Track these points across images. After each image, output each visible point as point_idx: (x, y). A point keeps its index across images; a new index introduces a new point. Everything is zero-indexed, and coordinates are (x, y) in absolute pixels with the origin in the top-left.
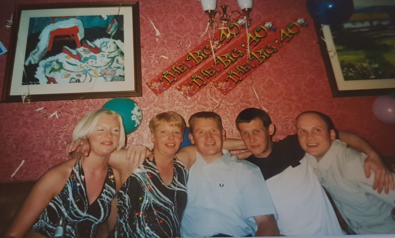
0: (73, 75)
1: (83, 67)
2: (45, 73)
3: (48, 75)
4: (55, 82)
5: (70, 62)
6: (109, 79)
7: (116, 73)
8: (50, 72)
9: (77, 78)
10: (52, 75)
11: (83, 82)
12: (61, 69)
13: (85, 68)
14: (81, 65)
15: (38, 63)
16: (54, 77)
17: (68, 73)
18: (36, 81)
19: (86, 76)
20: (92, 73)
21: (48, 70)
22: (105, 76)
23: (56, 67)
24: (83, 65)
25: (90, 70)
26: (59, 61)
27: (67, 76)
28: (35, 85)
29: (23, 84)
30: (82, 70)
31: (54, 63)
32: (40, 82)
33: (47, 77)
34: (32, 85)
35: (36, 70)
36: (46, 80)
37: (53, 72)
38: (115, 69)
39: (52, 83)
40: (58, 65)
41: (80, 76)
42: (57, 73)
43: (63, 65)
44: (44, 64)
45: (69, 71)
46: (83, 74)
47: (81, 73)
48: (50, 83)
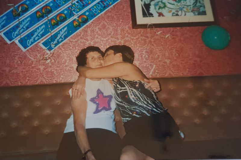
0: (174, 11)
1: (179, 6)
2: (156, 9)
3: (158, 11)
4: (163, 16)
5: (170, 2)
6: (197, 13)
7: (200, 10)
8: (159, 9)
9: (176, 13)
10: (160, 11)
11: (181, 15)
12: (165, 7)
13: (180, 6)
14: (177, 5)
15: (150, 3)
16: (162, 12)
17: (170, 9)
18: (151, 15)
19: (182, 12)
20: (185, 9)
21: (157, 8)
22: (194, 12)
23: (162, 6)
24: (179, 4)
25: (183, 7)
26: (163, 2)
27: (170, 12)
28: (151, 17)
29: (143, 17)
30: (178, 8)
31: (160, 3)
32: (154, 15)
33: (157, 12)
34: (149, 17)
35: (150, 8)
36: (158, 15)
37: (160, 9)
38: (199, 7)
39: (161, 16)
40: (162, 4)
41: (177, 11)
42: (163, 9)
43: (166, 4)
44: (154, 4)
45: (170, 8)
46: (180, 10)
47: (178, 10)
48: (160, 16)
